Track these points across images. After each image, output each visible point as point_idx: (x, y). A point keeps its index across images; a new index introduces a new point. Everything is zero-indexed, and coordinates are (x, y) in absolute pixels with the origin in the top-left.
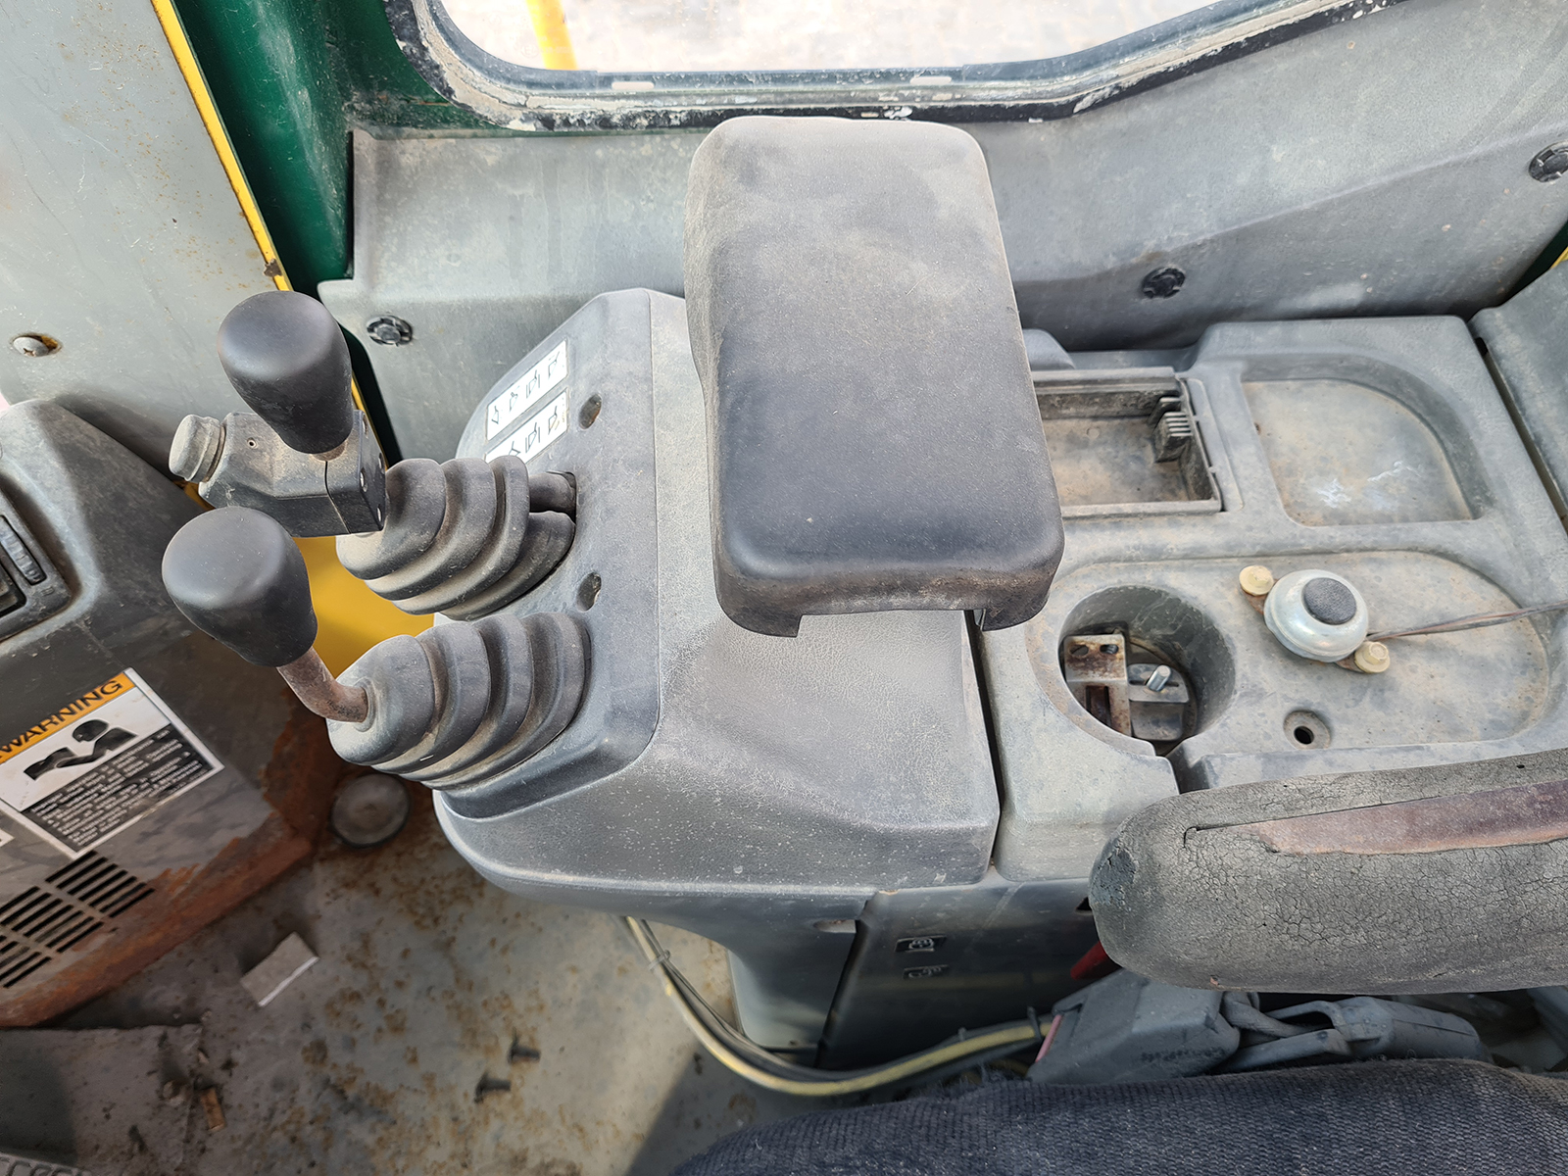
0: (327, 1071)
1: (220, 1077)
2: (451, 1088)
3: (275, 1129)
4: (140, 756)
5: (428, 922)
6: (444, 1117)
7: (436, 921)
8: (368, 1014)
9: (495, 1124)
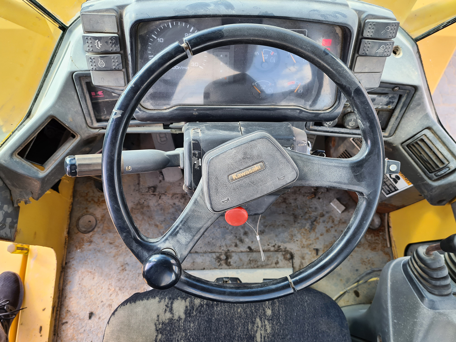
1: (317, 197)
2: (316, 243)
3: (308, 209)
4: (391, 184)
6: (311, 242)
8: (330, 224)
9: (310, 253)
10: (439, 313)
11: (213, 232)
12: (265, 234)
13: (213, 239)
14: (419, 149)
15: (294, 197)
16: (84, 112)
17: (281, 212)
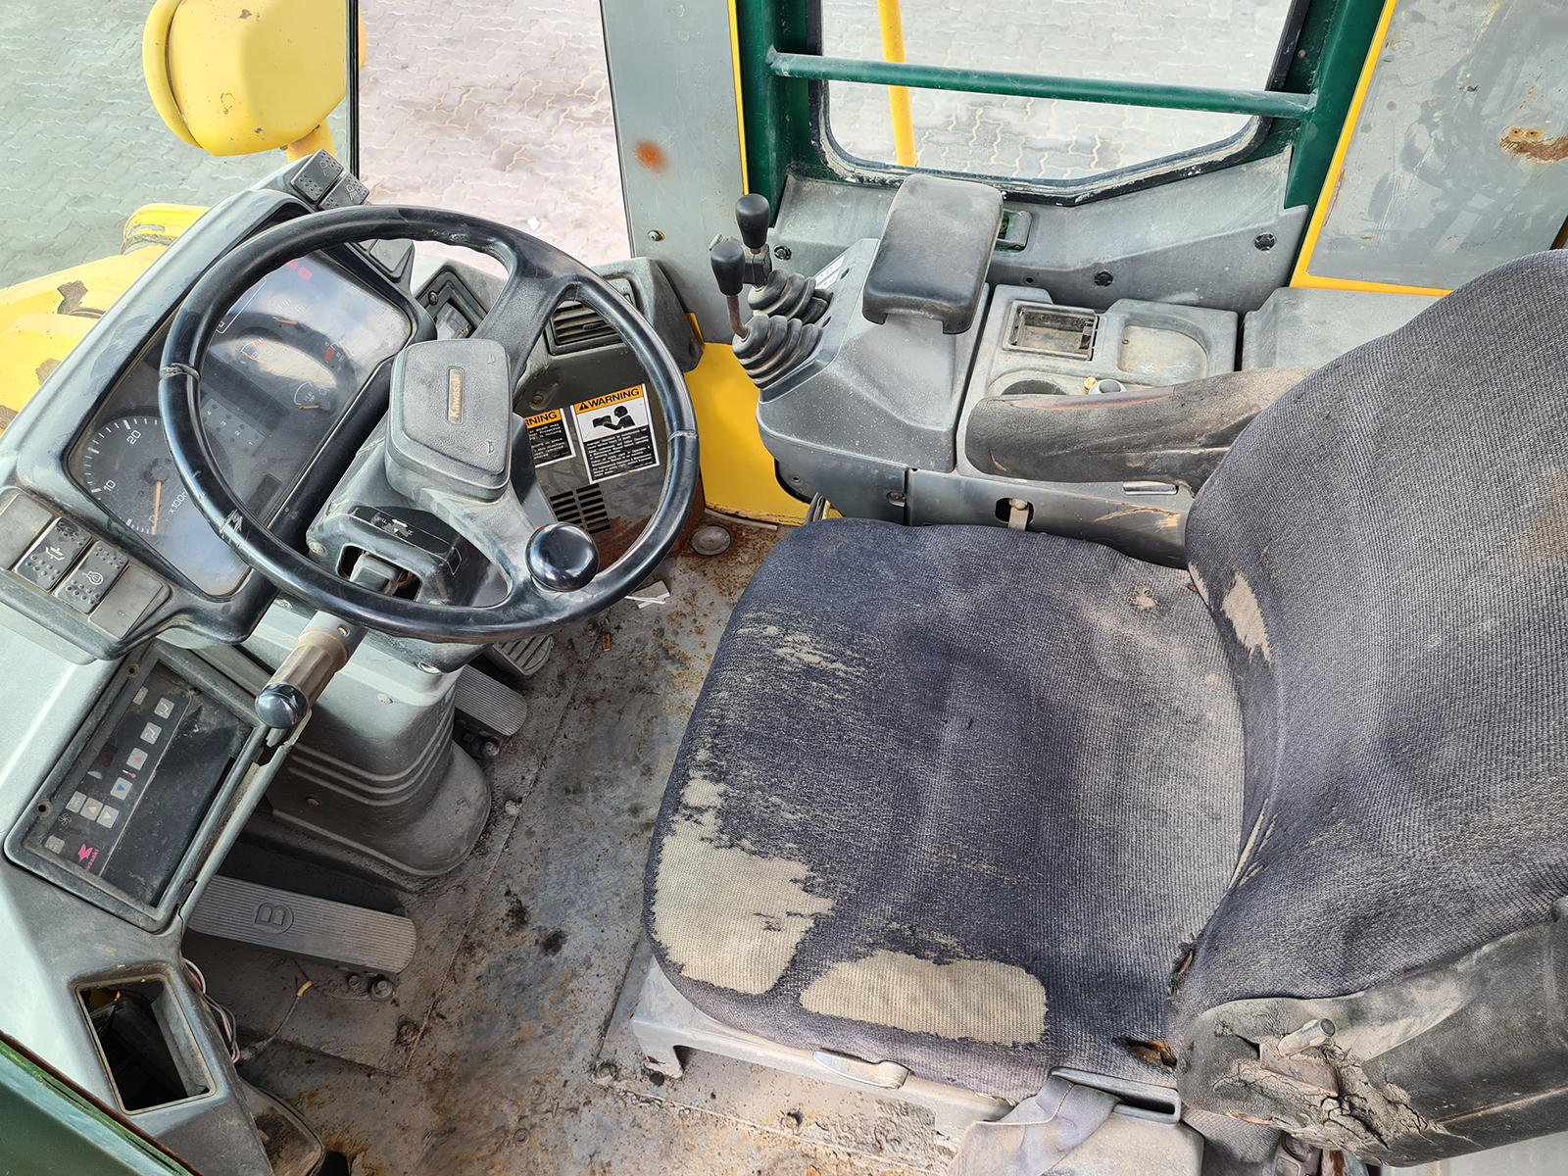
0: (662, 641)
3: (633, 657)
4: (633, 436)
5: (727, 593)
7: (730, 594)
10: (842, 349)
11: (599, 891)
12: (653, 767)
13: (618, 895)
14: (571, 325)
15: (593, 678)
16: (113, 911)
17: (617, 716)
